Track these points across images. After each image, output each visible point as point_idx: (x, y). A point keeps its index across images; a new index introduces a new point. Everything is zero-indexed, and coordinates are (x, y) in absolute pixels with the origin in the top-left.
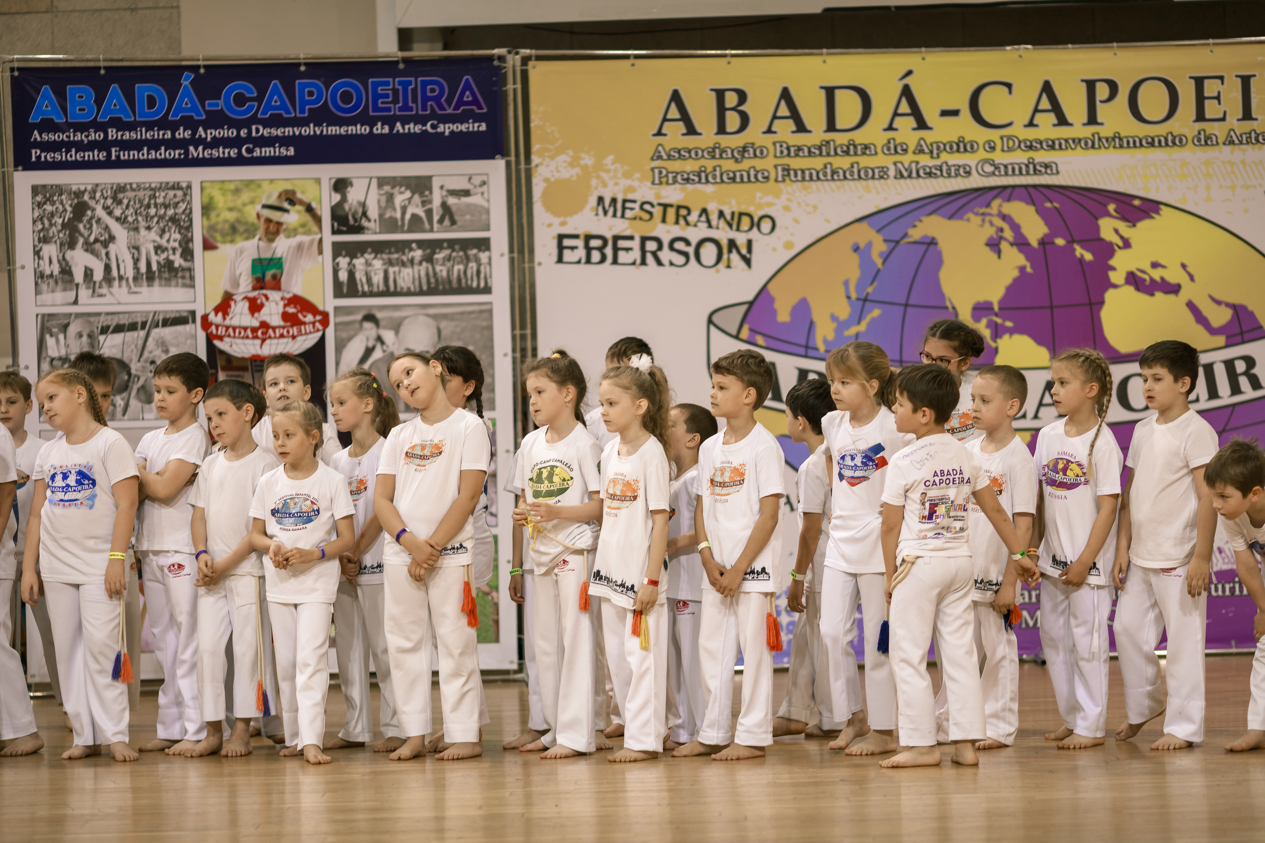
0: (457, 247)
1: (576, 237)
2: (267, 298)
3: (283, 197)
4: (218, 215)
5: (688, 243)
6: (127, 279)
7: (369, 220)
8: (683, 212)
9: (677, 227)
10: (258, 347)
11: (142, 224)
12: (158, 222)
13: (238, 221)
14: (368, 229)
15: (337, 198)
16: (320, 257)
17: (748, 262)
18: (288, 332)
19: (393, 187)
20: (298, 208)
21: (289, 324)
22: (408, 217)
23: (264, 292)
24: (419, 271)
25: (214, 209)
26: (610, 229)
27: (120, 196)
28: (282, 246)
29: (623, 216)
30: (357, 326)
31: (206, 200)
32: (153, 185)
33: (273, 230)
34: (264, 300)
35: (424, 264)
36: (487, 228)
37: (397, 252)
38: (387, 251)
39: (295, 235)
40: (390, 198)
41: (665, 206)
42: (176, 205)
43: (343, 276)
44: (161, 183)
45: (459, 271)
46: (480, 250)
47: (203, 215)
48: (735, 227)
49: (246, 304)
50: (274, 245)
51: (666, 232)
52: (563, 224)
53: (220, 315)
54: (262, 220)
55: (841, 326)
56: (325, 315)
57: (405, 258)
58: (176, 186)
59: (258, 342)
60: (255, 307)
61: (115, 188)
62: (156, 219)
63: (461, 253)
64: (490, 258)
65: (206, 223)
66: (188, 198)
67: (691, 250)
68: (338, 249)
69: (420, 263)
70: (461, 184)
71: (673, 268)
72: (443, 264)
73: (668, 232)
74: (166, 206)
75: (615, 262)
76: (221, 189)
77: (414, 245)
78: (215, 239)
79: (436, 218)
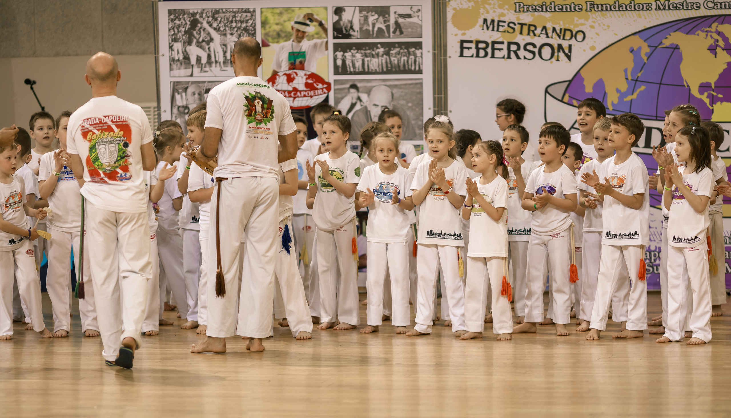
0: (403, 47)
1: (471, 42)
2: (297, 75)
3: (307, 18)
4: (270, 27)
5: (535, 46)
6: (220, 63)
7: (354, 31)
8: (532, 28)
9: (529, 37)
10: (291, 102)
11: (229, 32)
12: (237, 31)
13: (281, 31)
14: (353, 36)
15: (336, 18)
16: (326, 52)
17: (569, 57)
18: (308, 94)
19: (368, 12)
20: (315, 23)
21: (308, 89)
22: (376, 29)
23: (295, 71)
24: (382, 60)
25: (268, 23)
26: (490, 38)
27: (216, 16)
28: (305, 45)
29: (498, 30)
30: (346, 91)
31: (263, 18)
32: (234, 10)
33: (301, 36)
34: (295, 75)
35: (385, 56)
36: (421, 36)
37: (369, 49)
38: (364, 49)
39: (313, 39)
40: (366, 18)
41: (522, 25)
42: (247, 21)
43: (339, 62)
44: (239, 9)
45: (404, 60)
46: (416, 49)
47: (262, 27)
48: (562, 37)
49: (285, 78)
50: (301, 44)
51: (522, 39)
52: (464, 34)
53: (271, 83)
54: (295, 30)
55: (622, 95)
56: (329, 84)
57: (374, 53)
58: (247, 11)
59: (292, 99)
60: (290, 79)
61: (213, 11)
62: (236, 29)
63: (406, 50)
64: (422, 53)
65: (263, 31)
66: (254, 17)
67: (536, 50)
68: (337, 47)
69: (382, 56)
70: (408, 11)
71: (526, 60)
72: (395, 57)
73: (524, 39)
74: (242, 22)
75: (493, 56)
76: (272, 13)
77: (379, 46)
78: (268, 41)
79: (392, 30)
